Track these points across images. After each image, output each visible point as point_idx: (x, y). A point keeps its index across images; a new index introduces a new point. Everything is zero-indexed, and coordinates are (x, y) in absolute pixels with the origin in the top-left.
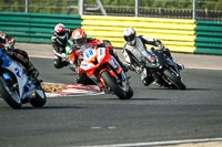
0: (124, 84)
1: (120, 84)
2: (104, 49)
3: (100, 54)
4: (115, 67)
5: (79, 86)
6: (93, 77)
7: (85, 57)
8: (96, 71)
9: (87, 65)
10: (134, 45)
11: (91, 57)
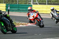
0: (42, 23)
1: (40, 23)
2: (36, 13)
3: (35, 15)
4: (39, 18)
5: (29, 23)
6: (33, 21)
7: (31, 15)
8: (34, 20)
9: (31, 18)
10: (54, 12)
11: (33, 16)
